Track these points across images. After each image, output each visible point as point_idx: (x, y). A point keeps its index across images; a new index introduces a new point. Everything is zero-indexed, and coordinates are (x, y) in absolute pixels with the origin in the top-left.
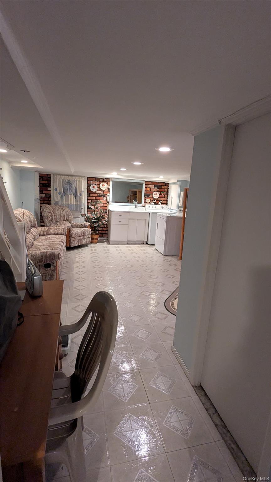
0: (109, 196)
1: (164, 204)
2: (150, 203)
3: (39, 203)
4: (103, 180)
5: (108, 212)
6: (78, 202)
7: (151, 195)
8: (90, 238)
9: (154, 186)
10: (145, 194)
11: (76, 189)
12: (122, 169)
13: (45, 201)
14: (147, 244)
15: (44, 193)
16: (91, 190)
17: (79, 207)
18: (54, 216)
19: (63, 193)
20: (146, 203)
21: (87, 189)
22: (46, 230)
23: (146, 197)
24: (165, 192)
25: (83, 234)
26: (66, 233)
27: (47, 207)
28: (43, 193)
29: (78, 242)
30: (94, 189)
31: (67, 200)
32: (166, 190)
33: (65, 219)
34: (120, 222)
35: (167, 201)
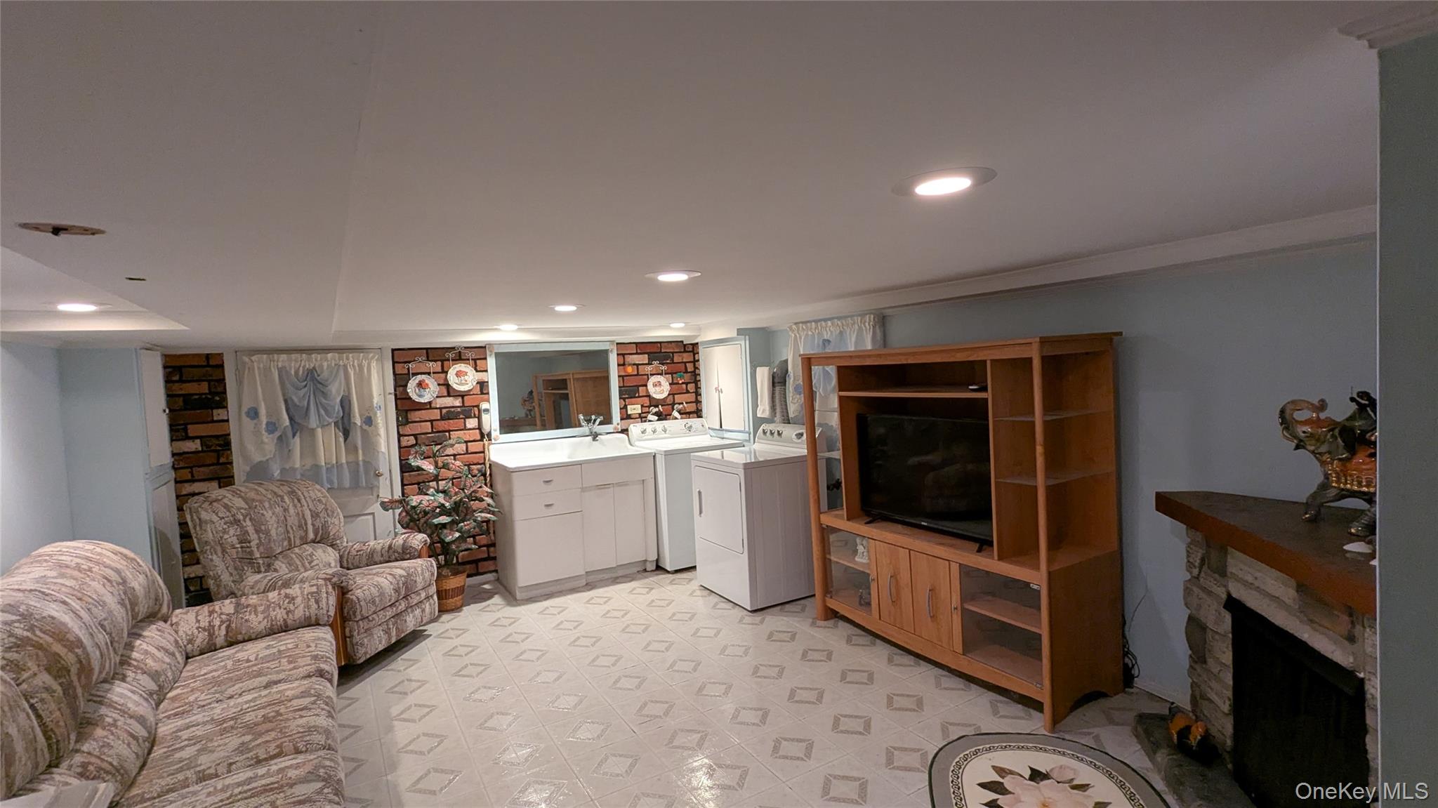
0: (487, 411)
1: (689, 413)
2: (642, 418)
3: (172, 483)
4: (459, 355)
5: (489, 473)
6: (360, 452)
7: (640, 388)
8: (435, 597)
9: (647, 356)
10: (620, 387)
11: (346, 403)
12: (560, 308)
13: (202, 469)
14: (659, 568)
15: (190, 435)
16: (410, 398)
17: (367, 473)
18: (253, 536)
19: (287, 422)
20: (629, 417)
21: (393, 397)
22: (222, 622)
23: (624, 399)
24: (686, 372)
25: (406, 590)
26: (332, 613)
27: (217, 500)
28: (187, 438)
29: (387, 632)
30: (426, 391)
31: (310, 448)
32: (690, 367)
33: (311, 536)
34: (548, 506)
35: (698, 402)
